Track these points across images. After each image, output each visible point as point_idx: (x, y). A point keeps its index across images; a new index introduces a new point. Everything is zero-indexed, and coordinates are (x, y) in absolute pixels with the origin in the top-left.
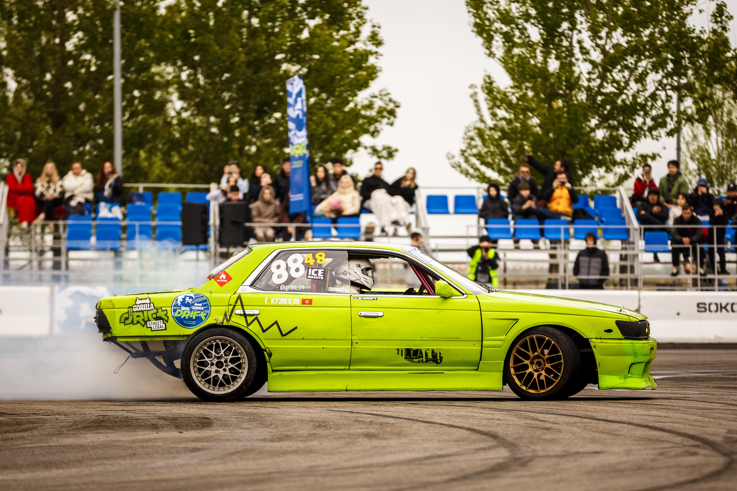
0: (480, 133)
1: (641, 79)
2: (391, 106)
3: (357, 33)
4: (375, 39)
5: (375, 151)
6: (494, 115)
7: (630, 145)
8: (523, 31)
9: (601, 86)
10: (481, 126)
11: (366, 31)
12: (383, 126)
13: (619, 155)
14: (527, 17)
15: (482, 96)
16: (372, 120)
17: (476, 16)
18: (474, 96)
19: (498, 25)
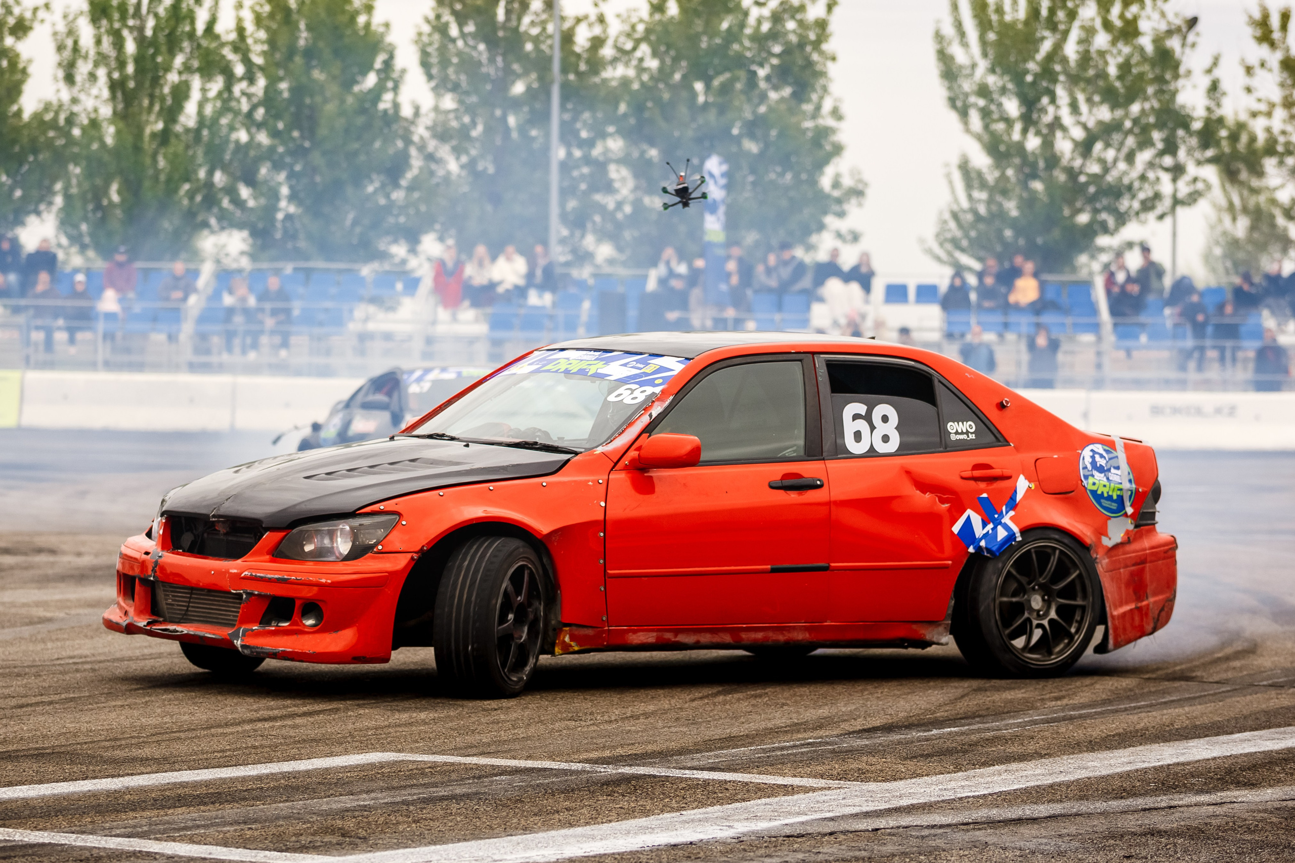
0: (955, 216)
1: (1130, 158)
2: (860, 187)
3: (818, 108)
4: (836, 114)
5: (839, 235)
6: (970, 197)
7: (1116, 230)
8: (1000, 105)
9: (1083, 165)
10: (955, 208)
11: (827, 105)
12: (851, 207)
13: (1103, 241)
14: (1003, 90)
15: (957, 177)
16: (839, 201)
17: (950, 88)
18: (948, 176)
19: (973, 99)
